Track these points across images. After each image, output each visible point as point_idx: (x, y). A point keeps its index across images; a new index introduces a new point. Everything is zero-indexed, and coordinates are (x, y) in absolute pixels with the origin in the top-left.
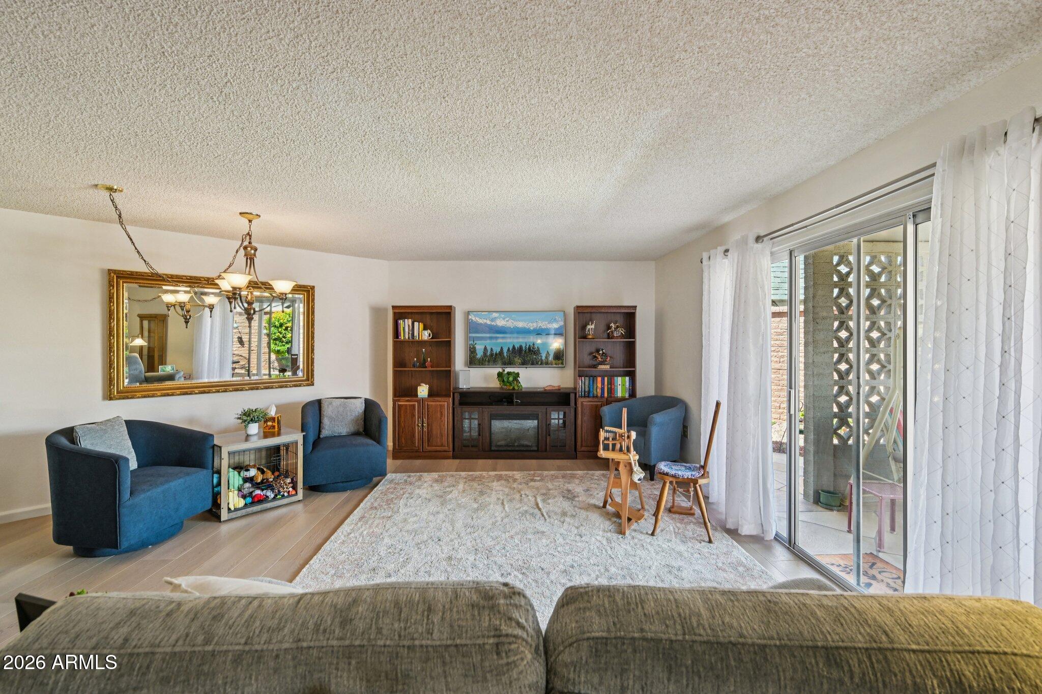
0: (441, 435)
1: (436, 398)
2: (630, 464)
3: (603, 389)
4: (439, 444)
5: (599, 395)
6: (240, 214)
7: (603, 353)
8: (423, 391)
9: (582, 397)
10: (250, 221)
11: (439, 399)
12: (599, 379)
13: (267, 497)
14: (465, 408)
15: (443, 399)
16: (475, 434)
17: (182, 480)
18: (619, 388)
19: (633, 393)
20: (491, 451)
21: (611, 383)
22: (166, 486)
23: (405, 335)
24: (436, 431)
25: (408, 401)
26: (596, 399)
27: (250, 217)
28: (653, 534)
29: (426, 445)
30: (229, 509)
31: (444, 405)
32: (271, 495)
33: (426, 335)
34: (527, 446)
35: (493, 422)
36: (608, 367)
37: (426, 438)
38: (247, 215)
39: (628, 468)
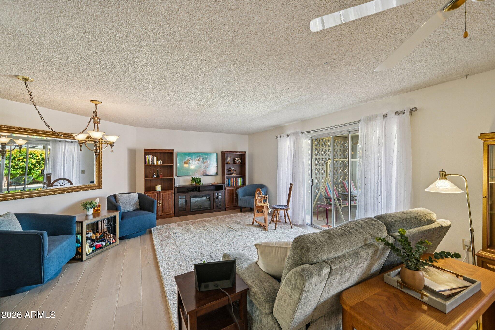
0: (169, 207)
1: (166, 191)
2: (267, 207)
3: (233, 183)
4: (168, 211)
5: (232, 185)
6: (91, 101)
7: (233, 169)
8: (159, 188)
9: (227, 186)
10: (96, 105)
11: (168, 191)
12: (232, 179)
13: (102, 245)
14: (180, 194)
15: (170, 191)
16: (184, 205)
17: (67, 241)
18: (239, 182)
19: (244, 184)
20: (191, 211)
21: (236, 180)
22: (61, 245)
23: (149, 163)
24: (166, 205)
25: (152, 193)
26: (230, 187)
27: (96, 102)
28: (275, 229)
29: (161, 212)
30: (87, 254)
31: (170, 194)
32: (104, 244)
33: (159, 163)
34: (206, 208)
35: (192, 199)
36: (235, 174)
37: (161, 209)
38: (94, 101)
39: (267, 208)
